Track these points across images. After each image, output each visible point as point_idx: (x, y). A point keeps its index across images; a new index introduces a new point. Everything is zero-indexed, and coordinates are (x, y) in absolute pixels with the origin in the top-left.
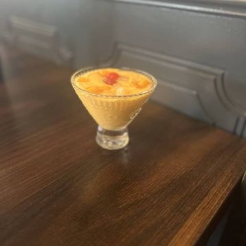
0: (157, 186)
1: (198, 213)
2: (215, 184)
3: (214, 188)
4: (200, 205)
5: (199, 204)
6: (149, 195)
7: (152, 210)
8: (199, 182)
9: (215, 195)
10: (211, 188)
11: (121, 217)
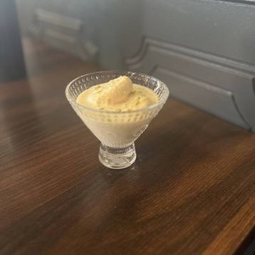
0: (181, 200)
1: (225, 234)
2: (248, 199)
3: (246, 204)
4: (229, 224)
5: (228, 222)
6: (171, 209)
7: (173, 227)
8: (229, 198)
9: (248, 213)
10: (243, 205)
11: (139, 233)
